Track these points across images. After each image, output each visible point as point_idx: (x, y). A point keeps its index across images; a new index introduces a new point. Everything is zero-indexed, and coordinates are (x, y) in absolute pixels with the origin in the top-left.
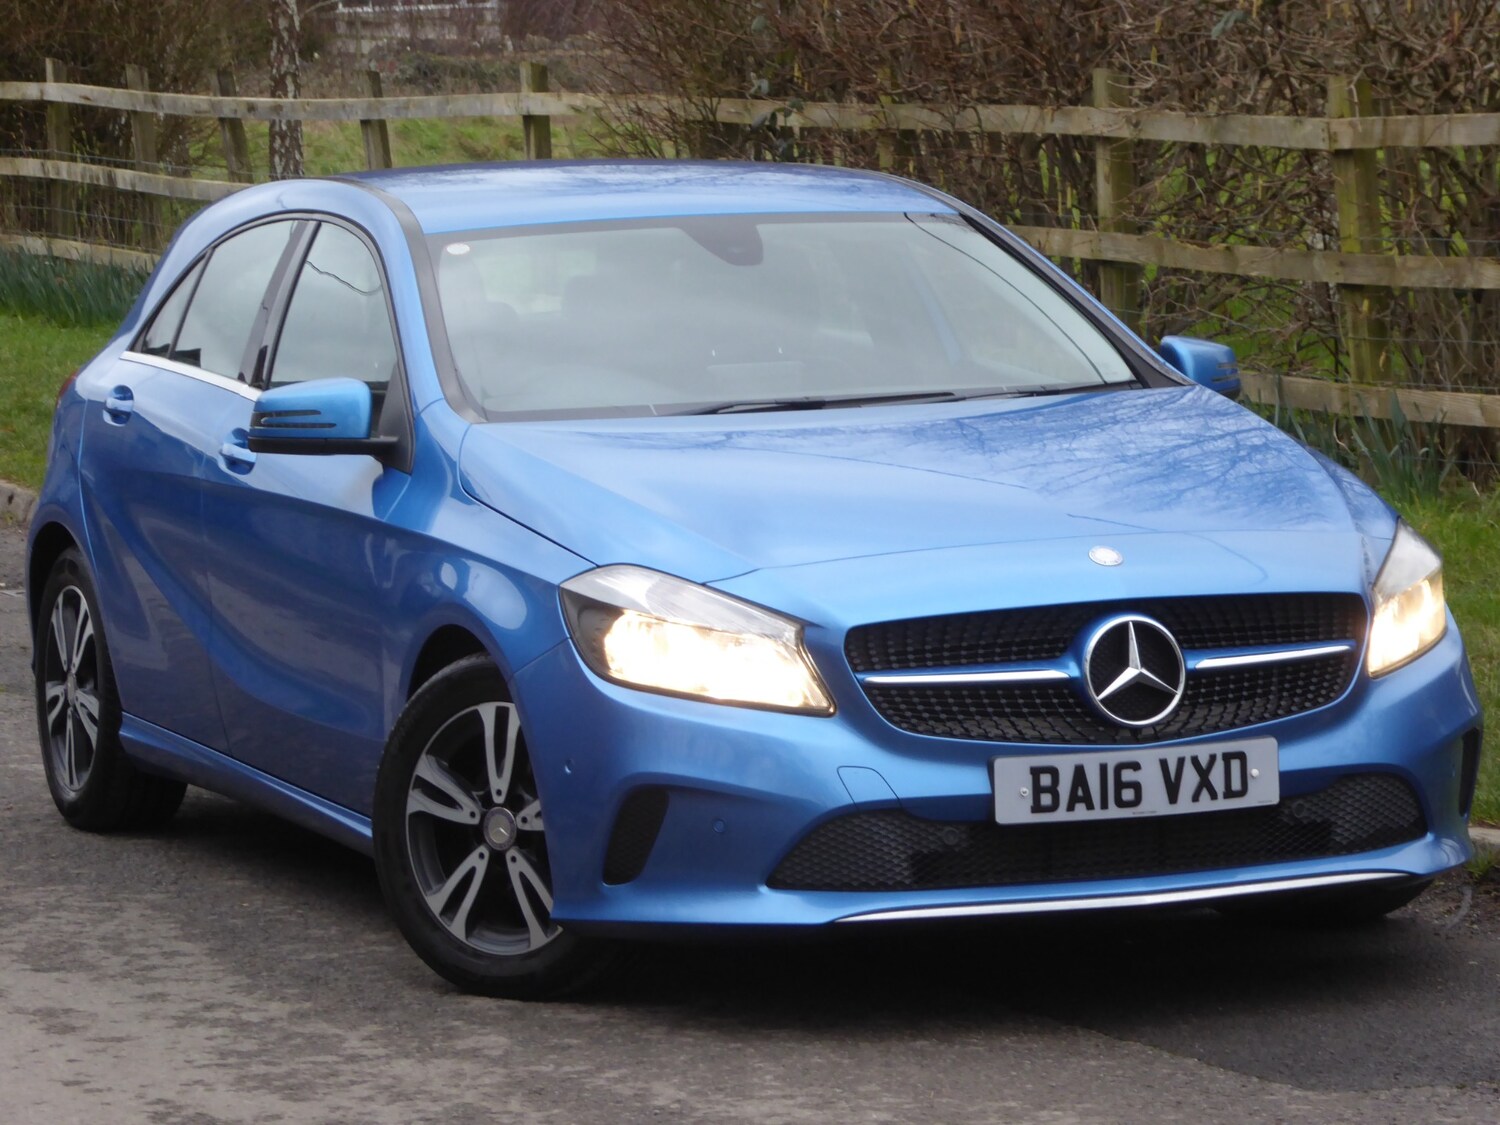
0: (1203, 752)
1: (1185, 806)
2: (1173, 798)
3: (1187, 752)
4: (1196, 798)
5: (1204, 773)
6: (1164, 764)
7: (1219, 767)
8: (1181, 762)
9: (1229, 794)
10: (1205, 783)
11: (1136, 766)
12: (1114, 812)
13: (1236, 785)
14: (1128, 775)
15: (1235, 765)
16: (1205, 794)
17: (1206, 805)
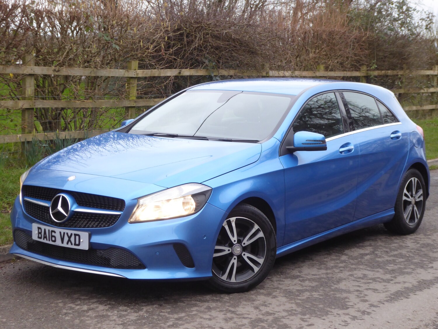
0: (70, 232)
1: (65, 245)
2: (63, 242)
3: (66, 231)
4: (67, 243)
5: (70, 238)
6: (60, 233)
7: (73, 237)
8: (64, 233)
9: (75, 244)
10: (69, 240)
11: (55, 232)
12: (51, 243)
13: (77, 243)
14: (53, 234)
15: (77, 237)
16: (69, 243)
17: (69, 246)
